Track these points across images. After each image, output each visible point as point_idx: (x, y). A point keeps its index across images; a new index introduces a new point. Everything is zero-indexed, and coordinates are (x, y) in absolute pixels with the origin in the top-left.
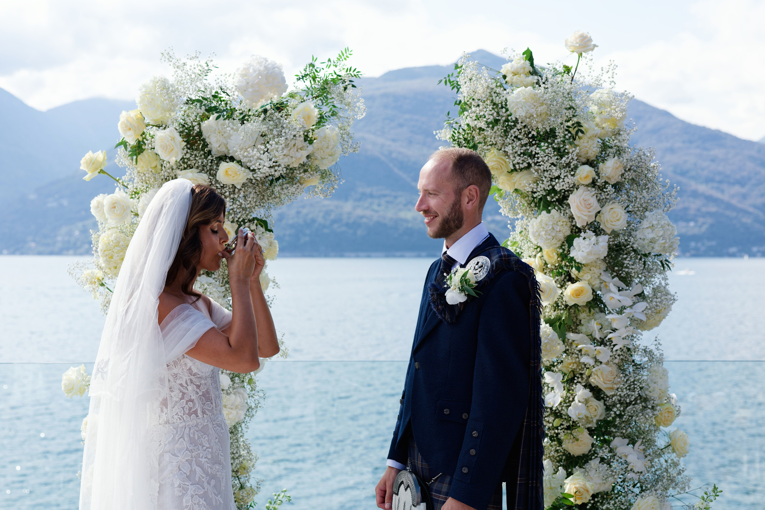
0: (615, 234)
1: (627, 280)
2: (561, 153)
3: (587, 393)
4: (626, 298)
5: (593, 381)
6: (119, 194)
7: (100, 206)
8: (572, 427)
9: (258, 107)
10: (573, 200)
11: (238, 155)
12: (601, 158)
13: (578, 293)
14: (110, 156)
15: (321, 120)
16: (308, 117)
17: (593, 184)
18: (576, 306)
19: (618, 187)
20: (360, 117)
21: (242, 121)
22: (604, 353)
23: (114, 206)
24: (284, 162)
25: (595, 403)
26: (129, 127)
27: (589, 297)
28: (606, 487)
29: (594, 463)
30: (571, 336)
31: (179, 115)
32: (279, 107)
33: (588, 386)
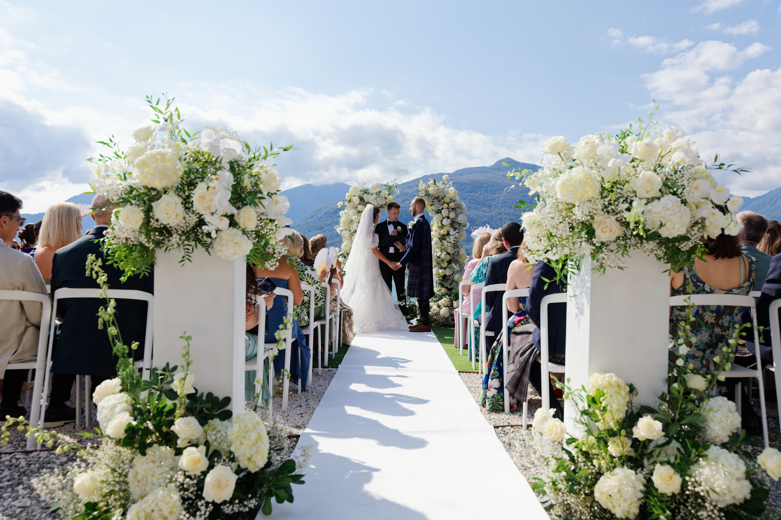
0: (453, 219)
1: (455, 229)
2: (439, 201)
3: (445, 253)
4: (454, 233)
5: (448, 251)
6: (346, 210)
7: (342, 213)
8: (443, 261)
9: (375, 192)
10: (442, 211)
11: (370, 202)
12: (451, 202)
13: (444, 232)
14: (344, 203)
15: (389, 194)
16: (386, 194)
17: (447, 208)
18: (444, 235)
19: (453, 209)
20: (398, 194)
21: (372, 195)
22: (450, 245)
23: (345, 213)
24: (380, 203)
25: (448, 255)
26: (348, 196)
27: (446, 232)
28: (450, 274)
29: (447, 269)
30: (443, 241)
31: (359, 193)
32: (380, 192)
33: (447, 252)
